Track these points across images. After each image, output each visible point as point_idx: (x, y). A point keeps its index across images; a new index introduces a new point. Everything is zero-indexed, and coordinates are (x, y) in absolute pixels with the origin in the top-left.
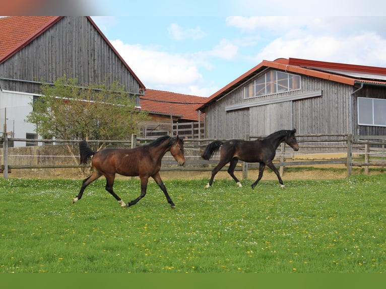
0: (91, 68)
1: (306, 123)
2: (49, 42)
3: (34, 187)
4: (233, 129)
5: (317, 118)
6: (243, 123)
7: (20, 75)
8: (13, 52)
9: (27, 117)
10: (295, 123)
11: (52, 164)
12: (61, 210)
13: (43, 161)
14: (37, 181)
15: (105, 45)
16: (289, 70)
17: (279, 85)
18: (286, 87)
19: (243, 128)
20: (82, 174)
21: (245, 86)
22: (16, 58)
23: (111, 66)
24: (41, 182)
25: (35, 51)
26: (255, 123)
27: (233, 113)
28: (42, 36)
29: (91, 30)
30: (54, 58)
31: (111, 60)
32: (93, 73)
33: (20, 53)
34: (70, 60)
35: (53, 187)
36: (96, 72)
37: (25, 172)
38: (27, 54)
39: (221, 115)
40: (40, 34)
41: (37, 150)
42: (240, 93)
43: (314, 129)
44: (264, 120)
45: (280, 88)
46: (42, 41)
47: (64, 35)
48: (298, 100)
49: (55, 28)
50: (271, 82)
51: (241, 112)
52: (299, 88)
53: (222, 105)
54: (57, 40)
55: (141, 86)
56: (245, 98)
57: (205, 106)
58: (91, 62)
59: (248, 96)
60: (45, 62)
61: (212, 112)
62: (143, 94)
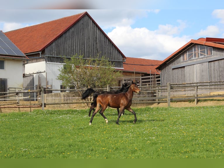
0: (95, 48)
1: (216, 74)
2: (71, 35)
3: (57, 114)
4: (176, 78)
5: (222, 71)
6: (182, 75)
7: (56, 54)
8: (52, 41)
9: (58, 77)
10: (210, 75)
11: (71, 102)
12: (68, 125)
13: (66, 100)
14: (59, 111)
15: (103, 35)
16: (206, 45)
17: (201, 53)
18: (204, 54)
19: (182, 78)
20: (87, 106)
21: (182, 54)
22: (54, 45)
23: (106, 47)
24: (61, 111)
25: (64, 40)
26: (188, 75)
27: (176, 69)
28: (68, 32)
29: (94, 27)
30: (74, 44)
31: (106, 43)
32: (96, 51)
33: (56, 42)
34: (84, 44)
35: (67, 114)
36: (98, 50)
37: (57, 107)
38: (59, 42)
39: (169, 71)
40: (66, 30)
41: (63, 95)
42: (180, 59)
43: (221, 77)
44: (193, 73)
45: (201, 55)
46: (67, 34)
47: (80, 30)
48: (211, 61)
49: (74, 27)
50: (196, 52)
51: (180, 69)
52: (212, 54)
53: (170, 66)
54: (76, 33)
55: (123, 56)
56: (182, 61)
57: (161, 66)
58: (95, 44)
59: (184, 60)
60: (69, 46)
61: (164, 69)
62: (125, 61)
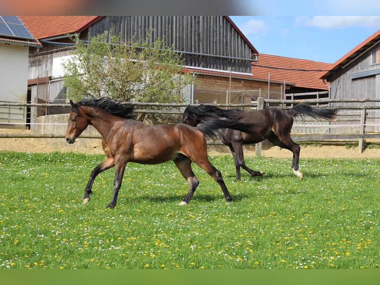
0: (195, 31)
21: (371, 51)
22: (107, 21)
23: (218, 30)
27: (359, 80)
31: (218, 22)
32: (197, 37)
36: (201, 35)
39: (346, 84)
42: (367, 59)
51: (367, 79)
53: (348, 73)
55: (253, 51)
56: (371, 64)
57: (331, 74)
58: (195, 24)
59: (375, 62)
60: (140, 24)
61: (337, 80)
62: (256, 59)
